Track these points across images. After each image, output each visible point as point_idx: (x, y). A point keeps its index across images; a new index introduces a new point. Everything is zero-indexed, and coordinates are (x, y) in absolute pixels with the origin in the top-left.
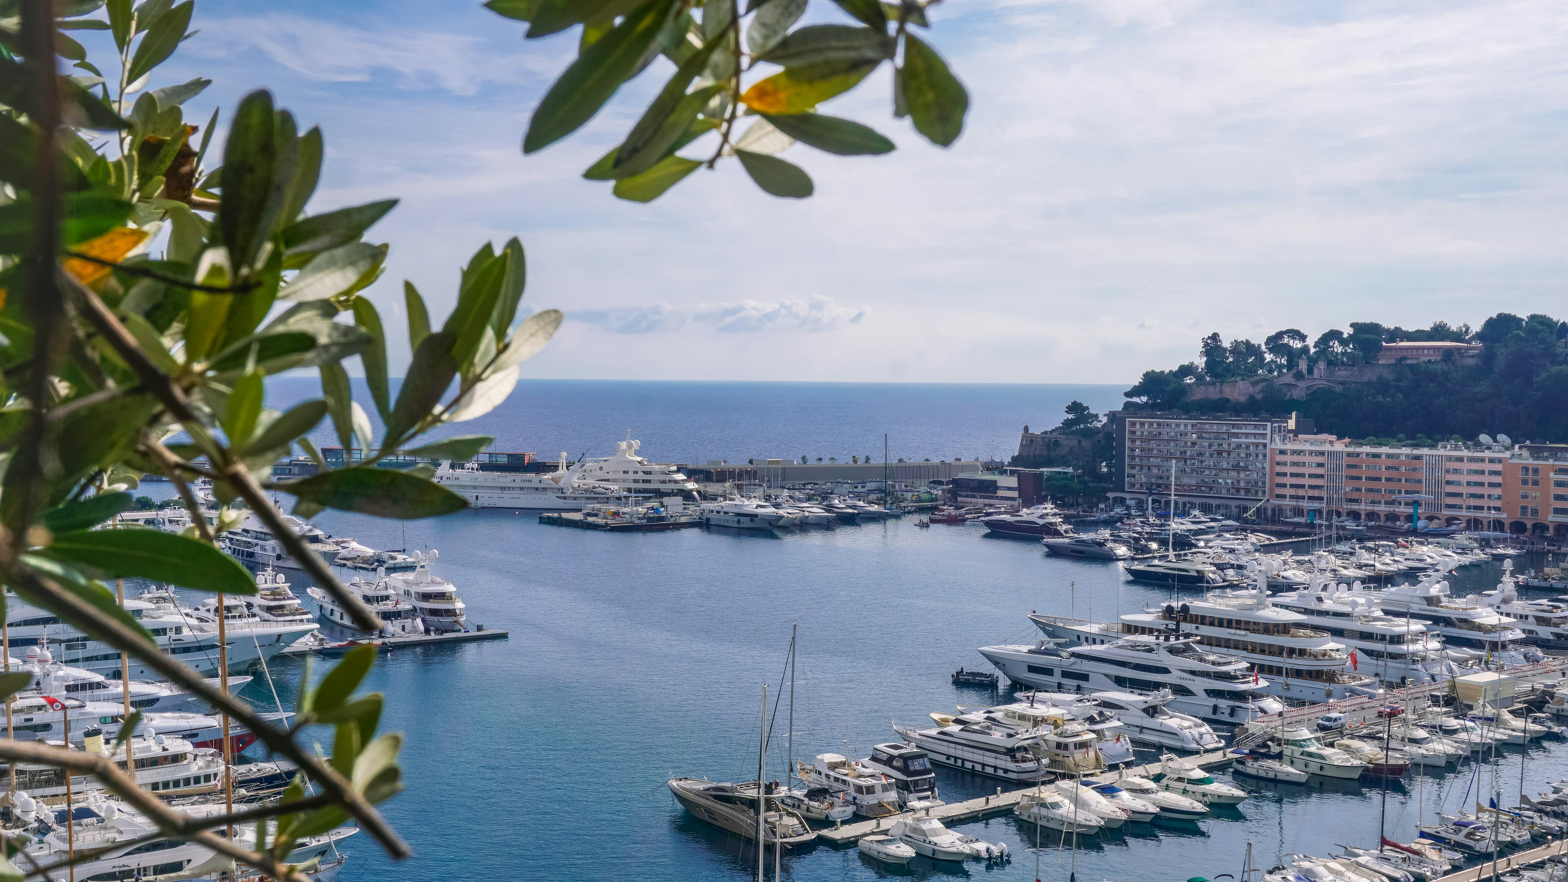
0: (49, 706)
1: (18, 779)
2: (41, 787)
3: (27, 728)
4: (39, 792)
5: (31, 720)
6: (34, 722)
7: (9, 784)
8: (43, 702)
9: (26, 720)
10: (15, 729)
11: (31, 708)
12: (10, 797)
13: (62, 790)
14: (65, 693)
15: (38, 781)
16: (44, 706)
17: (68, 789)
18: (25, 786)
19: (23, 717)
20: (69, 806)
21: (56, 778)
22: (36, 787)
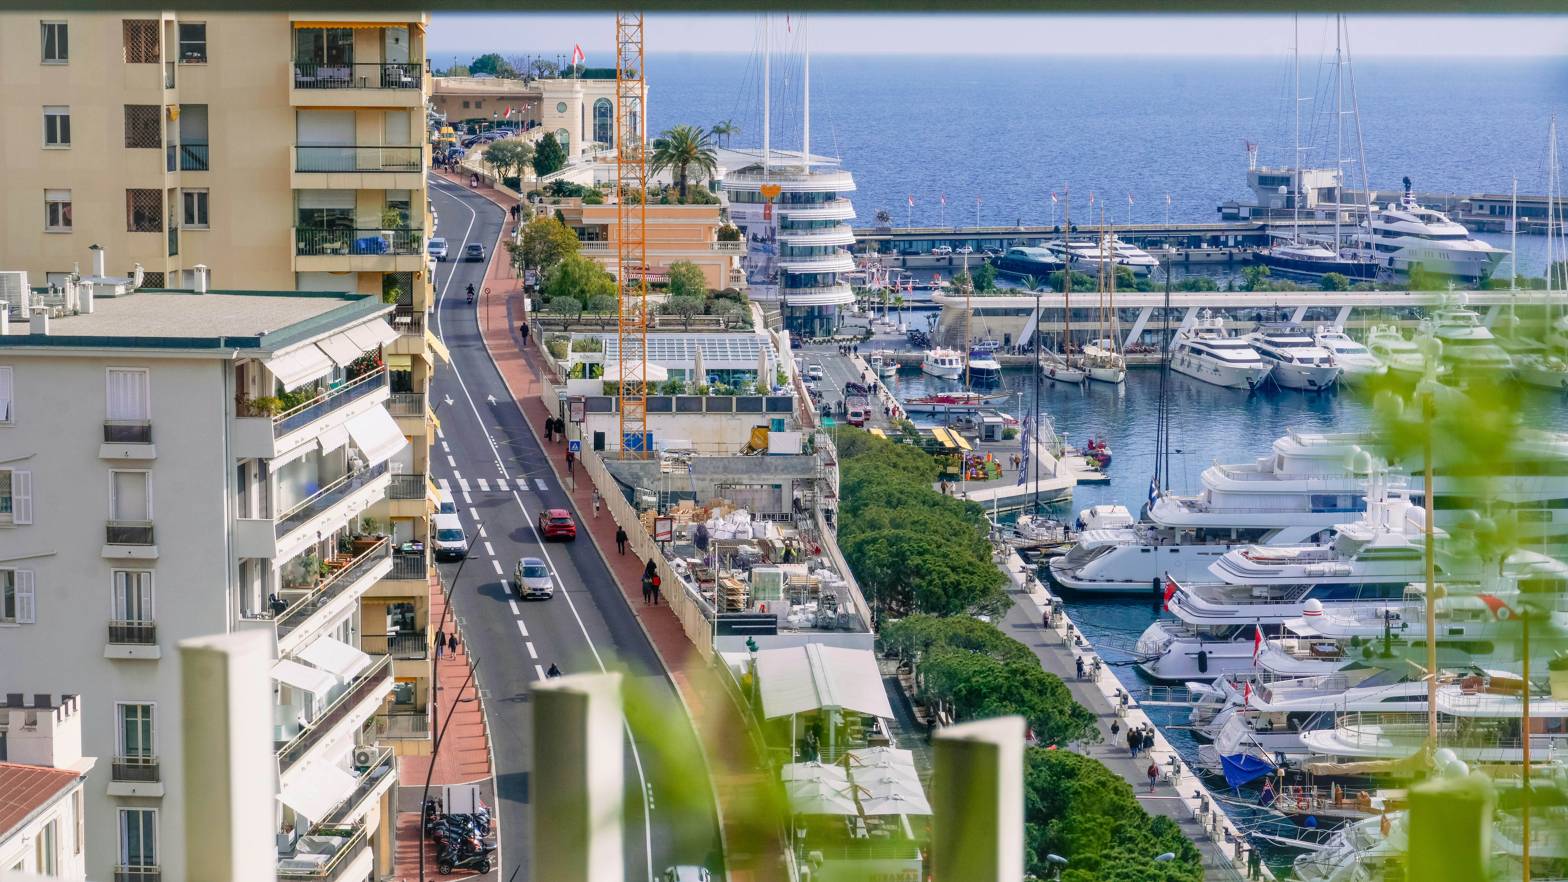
0: (1489, 612)
1: (1440, 728)
2: (1476, 745)
3: (1454, 645)
4: (1474, 753)
5: (1460, 632)
6: (1465, 637)
7: (1425, 736)
8: (1480, 603)
9: (1452, 632)
10: (1439, 644)
11: (1460, 613)
12: (1428, 755)
13: (1514, 754)
14: (1517, 592)
15: (1473, 735)
16: (1482, 611)
17: (1526, 754)
18: (1452, 741)
19: (1448, 626)
20: (1526, 779)
21: (1500, 735)
22: (1469, 745)
